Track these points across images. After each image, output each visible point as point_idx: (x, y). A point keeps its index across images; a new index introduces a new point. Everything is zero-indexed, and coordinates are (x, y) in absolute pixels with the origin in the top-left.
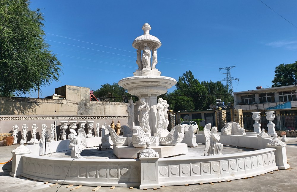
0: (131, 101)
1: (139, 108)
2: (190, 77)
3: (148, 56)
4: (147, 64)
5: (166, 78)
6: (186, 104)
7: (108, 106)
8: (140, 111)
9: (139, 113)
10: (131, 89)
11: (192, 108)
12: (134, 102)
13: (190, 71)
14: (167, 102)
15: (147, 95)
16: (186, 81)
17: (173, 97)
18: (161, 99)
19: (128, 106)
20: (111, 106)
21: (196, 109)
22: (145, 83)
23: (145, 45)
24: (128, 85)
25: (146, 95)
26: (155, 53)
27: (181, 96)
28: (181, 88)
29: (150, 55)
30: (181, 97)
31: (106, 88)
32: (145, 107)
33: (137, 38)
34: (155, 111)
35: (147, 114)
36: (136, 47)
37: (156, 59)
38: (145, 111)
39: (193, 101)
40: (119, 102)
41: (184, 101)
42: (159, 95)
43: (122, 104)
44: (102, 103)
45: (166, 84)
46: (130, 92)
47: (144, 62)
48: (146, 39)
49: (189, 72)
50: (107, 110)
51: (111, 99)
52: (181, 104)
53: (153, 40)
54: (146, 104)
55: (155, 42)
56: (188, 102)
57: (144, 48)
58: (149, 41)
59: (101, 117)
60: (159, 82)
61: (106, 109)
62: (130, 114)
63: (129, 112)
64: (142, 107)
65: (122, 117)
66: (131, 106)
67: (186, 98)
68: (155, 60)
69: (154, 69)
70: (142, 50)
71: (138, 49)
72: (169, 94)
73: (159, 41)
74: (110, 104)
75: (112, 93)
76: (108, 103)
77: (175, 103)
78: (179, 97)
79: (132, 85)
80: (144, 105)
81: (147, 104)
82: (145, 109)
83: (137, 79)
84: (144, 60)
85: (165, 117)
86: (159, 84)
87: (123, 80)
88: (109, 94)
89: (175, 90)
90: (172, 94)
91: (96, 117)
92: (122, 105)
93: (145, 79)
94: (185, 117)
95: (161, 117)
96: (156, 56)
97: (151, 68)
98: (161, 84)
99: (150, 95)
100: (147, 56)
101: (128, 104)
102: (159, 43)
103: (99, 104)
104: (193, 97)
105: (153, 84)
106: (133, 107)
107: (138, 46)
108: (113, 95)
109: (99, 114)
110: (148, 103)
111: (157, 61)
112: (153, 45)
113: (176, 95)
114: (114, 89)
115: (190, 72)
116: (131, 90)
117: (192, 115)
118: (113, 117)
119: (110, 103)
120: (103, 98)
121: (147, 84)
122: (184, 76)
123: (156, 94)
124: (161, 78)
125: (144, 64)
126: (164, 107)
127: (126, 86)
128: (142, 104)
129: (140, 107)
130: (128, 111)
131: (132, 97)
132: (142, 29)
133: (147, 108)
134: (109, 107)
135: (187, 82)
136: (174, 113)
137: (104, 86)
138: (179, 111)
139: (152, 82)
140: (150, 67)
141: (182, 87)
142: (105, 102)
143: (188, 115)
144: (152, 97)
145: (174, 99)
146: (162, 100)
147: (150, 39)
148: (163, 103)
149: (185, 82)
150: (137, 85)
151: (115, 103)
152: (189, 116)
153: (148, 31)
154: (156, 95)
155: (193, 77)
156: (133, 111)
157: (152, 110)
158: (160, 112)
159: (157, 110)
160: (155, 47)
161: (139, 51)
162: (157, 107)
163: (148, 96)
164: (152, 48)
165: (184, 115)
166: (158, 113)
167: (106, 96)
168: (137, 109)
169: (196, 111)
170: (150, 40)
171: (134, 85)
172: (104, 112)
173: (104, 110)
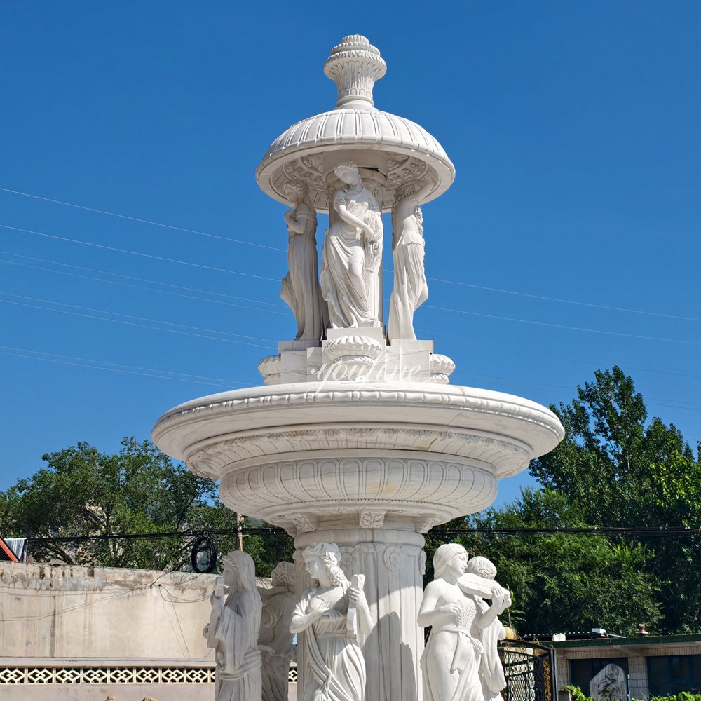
0: (241, 563)
1: (300, 614)
2: (619, 411)
3: (364, 247)
4: (356, 300)
5: (492, 403)
6: (603, 590)
7: (78, 599)
8: (302, 636)
9: (293, 651)
10: (243, 475)
11: (642, 616)
12: (260, 573)
13: (616, 370)
14: (495, 572)
15: (354, 519)
16: (598, 437)
17: (515, 542)
18: (453, 552)
19: (215, 597)
20: (97, 596)
21: (669, 625)
22: (342, 436)
23: (347, 173)
24: (217, 449)
25: (349, 522)
26: (414, 233)
27: (568, 531)
28: (564, 482)
29: (380, 241)
30: (569, 542)
31: (76, 472)
32: (342, 607)
33: (294, 129)
34: (411, 636)
35: (353, 656)
36: (280, 187)
37: (422, 271)
38: (342, 636)
39: (648, 567)
40: (152, 568)
41: (588, 567)
42: (439, 522)
43: (177, 585)
44: (42, 575)
45: (487, 440)
46: (238, 494)
47: (337, 292)
48: (351, 133)
49: (611, 373)
50: (72, 623)
51: (104, 550)
52: (567, 587)
53: (401, 145)
54: (346, 583)
55: (413, 153)
56: (619, 577)
57: (341, 195)
58: (369, 151)
59: (26, 675)
60: (445, 429)
61: (66, 616)
62: (229, 656)
63: (227, 643)
64: (321, 604)
65: (173, 675)
66: (235, 602)
67: (602, 549)
68: (410, 279)
69: (408, 336)
70: (322, 212)
71: (293, 206)
72: (488, 522)
73: (441, 151)
74: (95, 581)
75: (109, 509)
76: (80, 572)
77: (532, 579)
78: (553, 539)
79: (248, 444)
80: (337, 594)
81: (355, 583)
82: (343, 626)
83: (290, 405)
84: (337, 273)
85: (481, 679)
86: (439, 445)
87: (189, 409)
88: (90, 511)
89: (527, 497)
90: (507, 518)
91: (22, 669)
92: (172, 591)
93: (344, 402)
94: (599, 679)
95: (454, 681)
96: (421, 253)
97: (385, 333)
98: (455, 443)
99: (373, 516)
100: (359, 251)
101: (221, 585)
102: (436, 165)
103: (23, 579)
104: (651, 540)
105: (402, 439)
106: (254, 607)
107: (296, 182)
108: (118, 522)
109: (19, 650)
110: (361, 578)
111: (423, 287)
112: (396, 182)
113: (534, 526)
114: (128, 478)
115: (618, 374)
116: (239, 483)
117: (643, 668)
118: (108, 675)
119: (92, 574)
120: (54, 540)
121: (357, 437)
122: (586, 405)
123: (415, 512)
124: (453, 398)
125: (338, 299)
126: (479, 608)
127: (210, 451)
128: (318, 587)
129: (304, 604)
130: (219, 636)
131: (240, 535)
132: (327, 69)
133: (352, 612)
134: (89, 605)
135: (603, 441)
136: (530, 651)
137: (63, 462)
138: (560, 638)
139: (391, 426)
140: (378, 324)
141: (570, 475)
142: (59, 570)
143: (622, 662)
144: (390, 537)
145: (525, 557)
146: (465, 555)
147: (379, 137)
148: (470, 581)
149: (590, 442)
150: (282, 444)
151: (129, 574)
152: (626, 672)
153: (365, 89)
154: (416, 521)
155: (637, 408)
156: (253, 638)
157: (388, 627)
158: (446, 643)
159: (428, 630)
160: (414, 193)
161: (303, 215)
162: (430, 606)
163: (365, 524)
164: (390, 196)
165: (595, 666)
166: (430, 657)
167: (75, 529)
168: (280, 619)
169: (672, 640)
170: (381, 142)
171: (266, 445)
172: (53, 635)
173: (54, 622)
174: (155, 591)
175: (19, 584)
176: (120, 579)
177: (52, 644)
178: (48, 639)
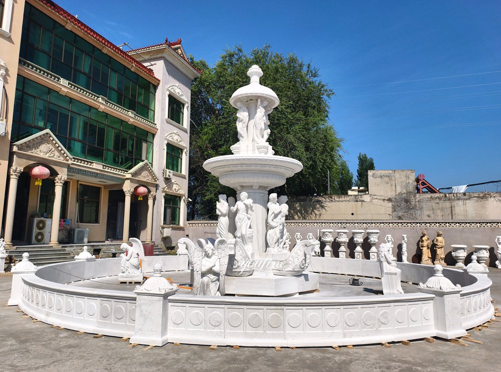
7: (461, 202)
20: (468, 201)
44: (445, 197)
50: (459, 210)
61: (456, 208)
74: (467, 197)
76: (460, 195)
103: (439, 198)
109: (440, 218)
119: (465, 195)
172: (452, 213)
173: (452, 209)
174: (492, 199)
175: (437, 199)
176: (477, 196)
177: (452, 216)
178: (450, 215)
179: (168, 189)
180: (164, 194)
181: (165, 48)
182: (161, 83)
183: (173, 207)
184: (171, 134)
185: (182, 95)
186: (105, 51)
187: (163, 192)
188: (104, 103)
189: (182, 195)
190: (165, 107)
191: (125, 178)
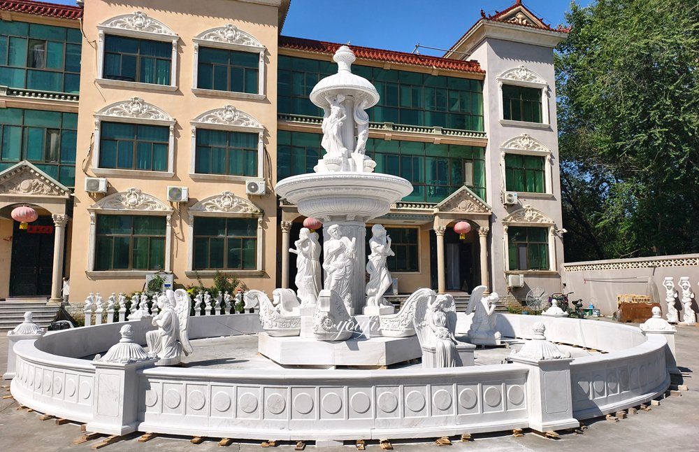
179: (514, 218)
180: (506, 227)
181: (483, 25)
182: (487, 75)
183: (532, 244)
184: (514, 139)
185: (531, 78)
186: (387, 67)
187: (504, 224)
188: (391, 129)
189: (548, 226)
190: (496, 106)
191: (433, 213)
